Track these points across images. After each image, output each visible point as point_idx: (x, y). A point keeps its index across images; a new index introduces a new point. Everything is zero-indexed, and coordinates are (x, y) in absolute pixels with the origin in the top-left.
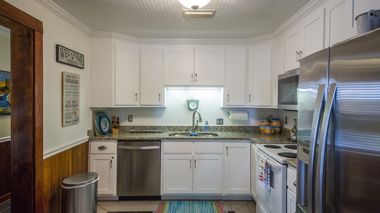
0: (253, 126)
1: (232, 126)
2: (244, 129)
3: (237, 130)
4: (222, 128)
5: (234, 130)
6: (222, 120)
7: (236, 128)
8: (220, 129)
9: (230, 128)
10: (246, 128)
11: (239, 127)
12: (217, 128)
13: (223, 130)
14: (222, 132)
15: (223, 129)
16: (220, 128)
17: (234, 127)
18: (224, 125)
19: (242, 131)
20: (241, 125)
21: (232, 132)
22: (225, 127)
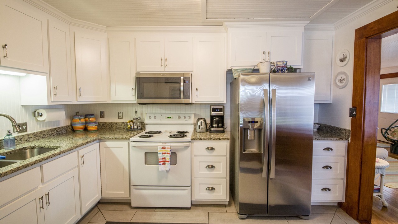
0: (65, 126)
1: (42, 132)
2: (57, 131)
3: (49, 135)
4: (29, 136)
5: (45, 136)
6: (25, 124)
7: (47, 132)
8: (26, 140)
9: (40, 134)
10: (58, 131)
11: (51, 130)
12: (21, 139)
13: (31, 140)
14: (31, 143)
15: (30, 138)
16: (26, 138)
17: (44, 131)
18: (29, 132)
19: (54, 135)
20: (53, 127)
21: (43, 139)
22: (33, 134)
